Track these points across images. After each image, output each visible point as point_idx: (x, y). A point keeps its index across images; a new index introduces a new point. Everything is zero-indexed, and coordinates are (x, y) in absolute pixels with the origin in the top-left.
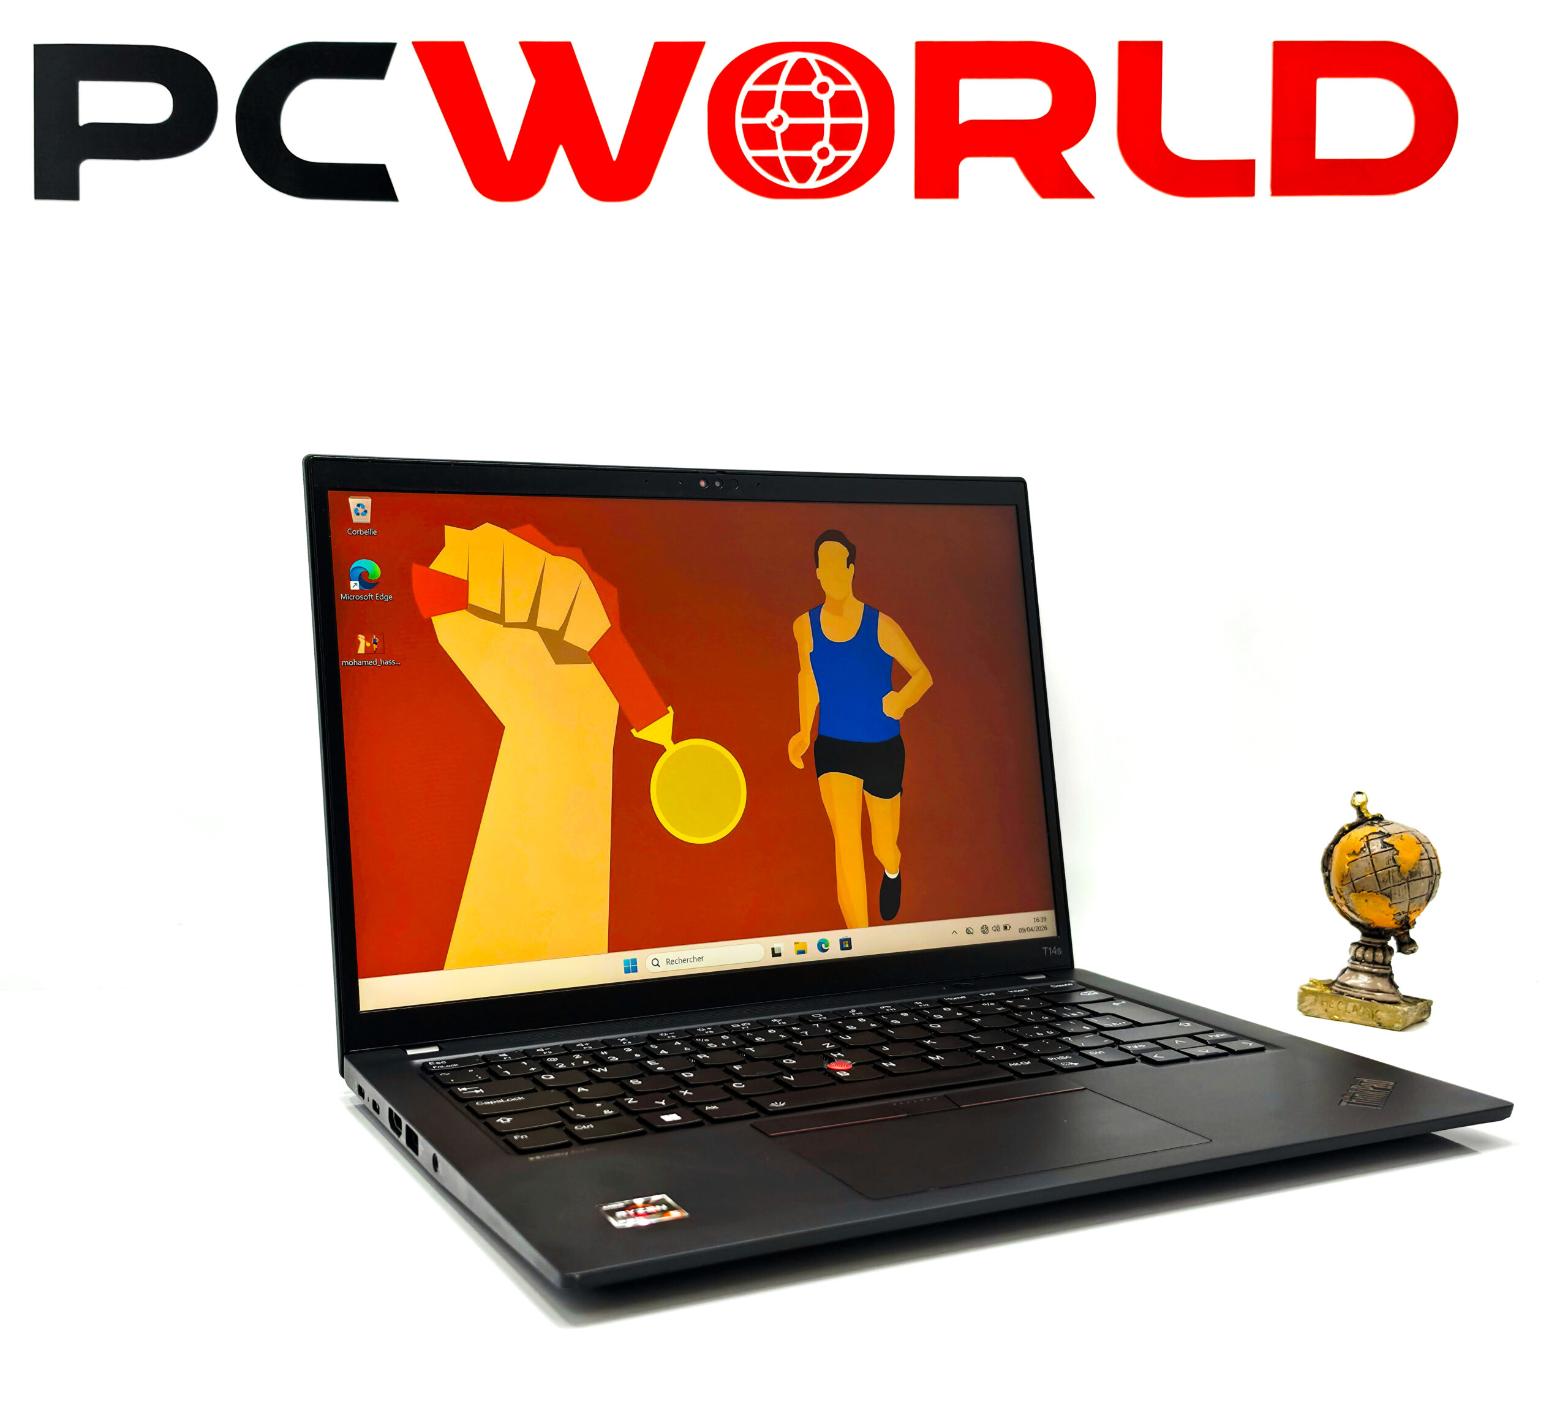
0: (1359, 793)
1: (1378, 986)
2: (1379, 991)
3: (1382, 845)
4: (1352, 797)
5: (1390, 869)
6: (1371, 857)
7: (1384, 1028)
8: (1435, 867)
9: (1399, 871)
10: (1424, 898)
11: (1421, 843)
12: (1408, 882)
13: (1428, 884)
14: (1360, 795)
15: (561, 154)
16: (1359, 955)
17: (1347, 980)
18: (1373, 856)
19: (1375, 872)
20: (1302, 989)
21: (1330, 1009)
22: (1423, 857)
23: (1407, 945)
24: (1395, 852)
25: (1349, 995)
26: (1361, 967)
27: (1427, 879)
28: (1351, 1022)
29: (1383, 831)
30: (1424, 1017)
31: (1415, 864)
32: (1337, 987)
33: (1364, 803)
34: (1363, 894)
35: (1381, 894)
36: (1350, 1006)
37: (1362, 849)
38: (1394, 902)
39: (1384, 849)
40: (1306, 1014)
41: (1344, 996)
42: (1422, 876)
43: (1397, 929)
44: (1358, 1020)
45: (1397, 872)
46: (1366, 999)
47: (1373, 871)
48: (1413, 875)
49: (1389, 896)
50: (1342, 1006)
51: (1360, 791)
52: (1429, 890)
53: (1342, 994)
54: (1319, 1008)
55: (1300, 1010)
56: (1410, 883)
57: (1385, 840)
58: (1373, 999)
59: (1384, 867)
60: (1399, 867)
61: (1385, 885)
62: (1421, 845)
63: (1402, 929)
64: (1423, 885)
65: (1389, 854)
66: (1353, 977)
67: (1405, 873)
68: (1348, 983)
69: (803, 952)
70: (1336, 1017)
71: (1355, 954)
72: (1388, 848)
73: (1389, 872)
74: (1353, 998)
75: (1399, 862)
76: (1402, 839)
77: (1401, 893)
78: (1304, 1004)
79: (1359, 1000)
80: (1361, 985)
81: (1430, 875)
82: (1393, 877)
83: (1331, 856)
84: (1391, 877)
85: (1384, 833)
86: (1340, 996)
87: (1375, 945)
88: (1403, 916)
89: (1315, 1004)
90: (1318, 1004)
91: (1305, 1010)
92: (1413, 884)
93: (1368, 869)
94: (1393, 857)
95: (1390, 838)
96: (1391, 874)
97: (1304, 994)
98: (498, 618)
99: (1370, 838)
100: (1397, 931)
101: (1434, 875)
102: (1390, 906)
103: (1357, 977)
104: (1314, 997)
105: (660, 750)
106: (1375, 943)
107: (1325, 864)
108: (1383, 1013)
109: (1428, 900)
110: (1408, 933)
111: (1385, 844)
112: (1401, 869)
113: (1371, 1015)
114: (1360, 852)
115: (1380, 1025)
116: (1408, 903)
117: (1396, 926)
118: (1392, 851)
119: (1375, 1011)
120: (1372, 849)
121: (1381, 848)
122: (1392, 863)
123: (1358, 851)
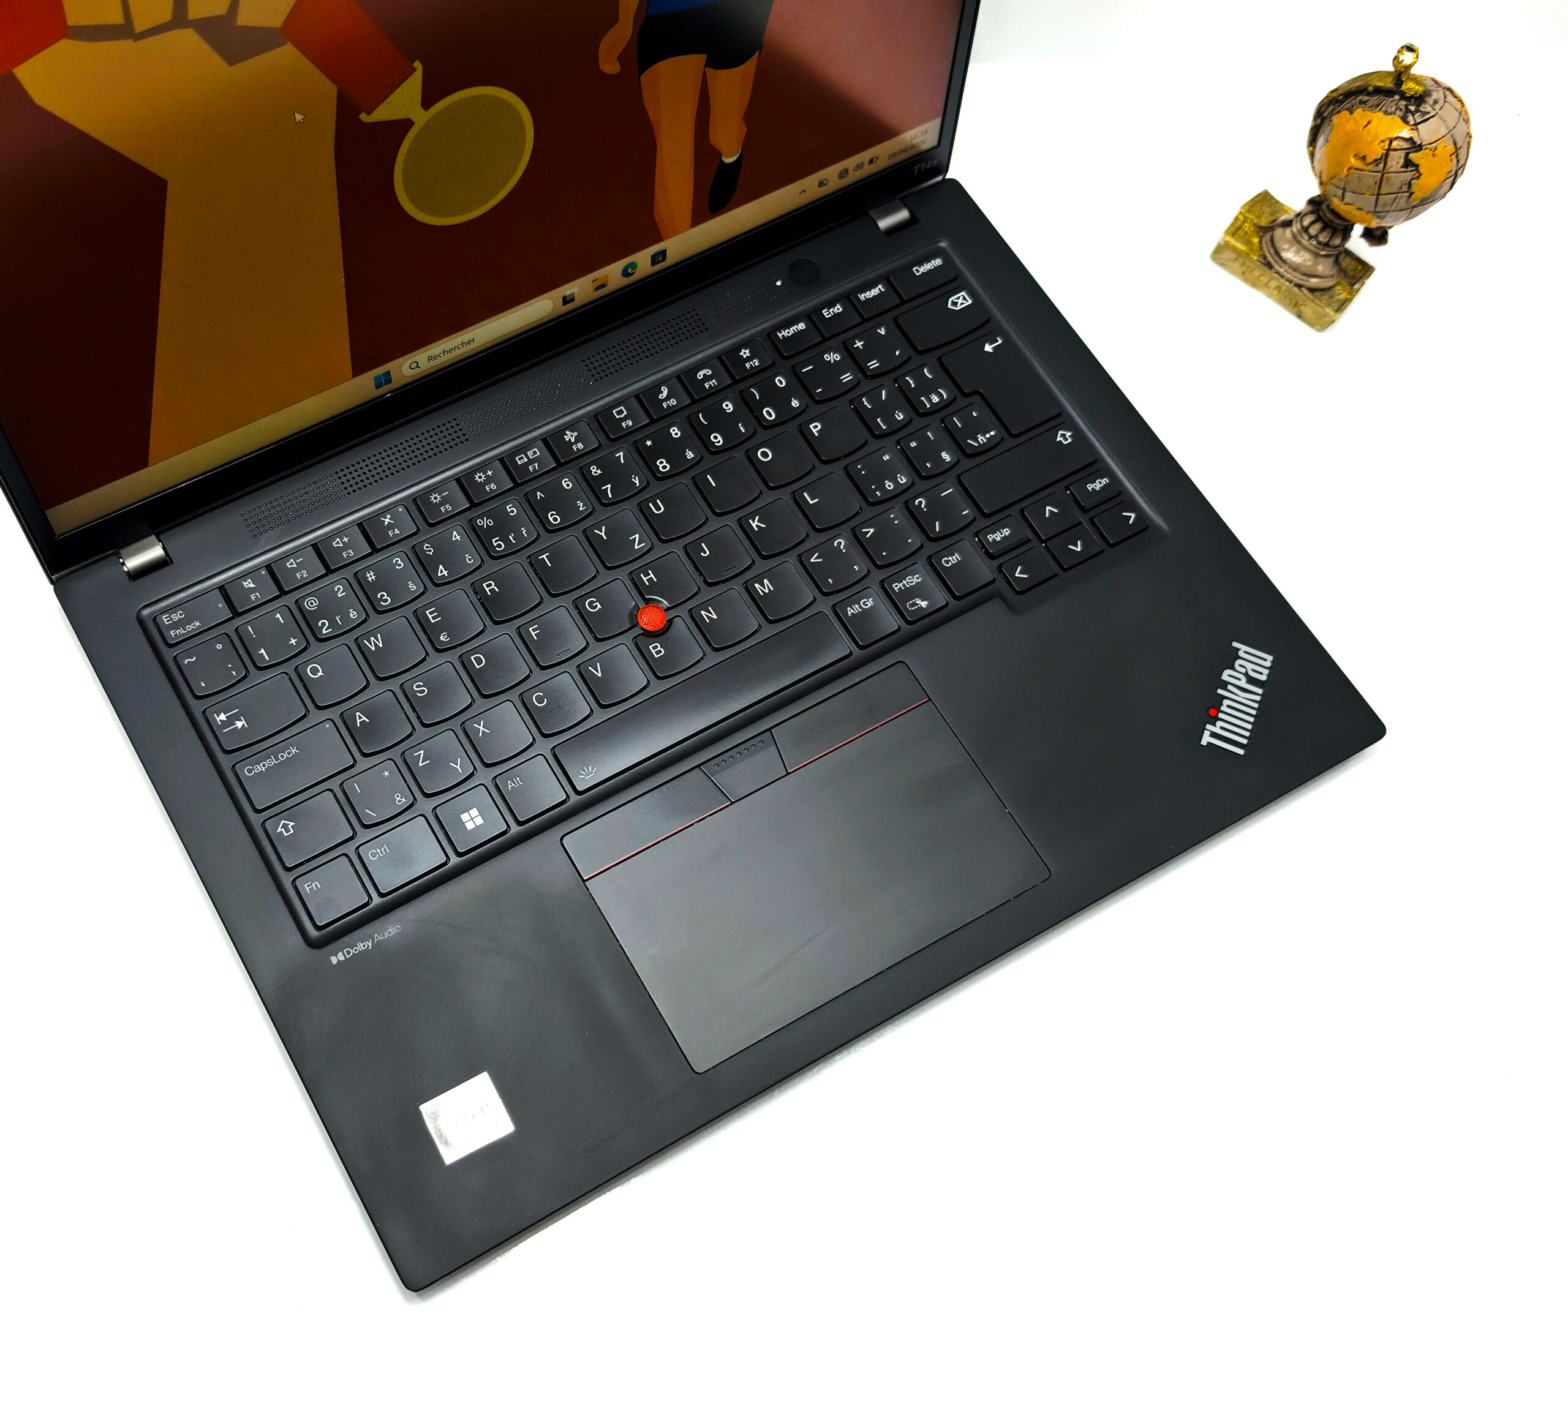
0: (1409, 47)
1: (1318, 270)
2: (1316, 278)
3: (1405, 162)
4: (1399, 49)
5: (1400, 194)
6: (1382, 175)
7: (1303, 321)
9: (1410, 199)
11: (1456, 151)
14: (1409, 52)
17: (1285, 250)
18: (1386, 173)
19: (1379, 194)
21: (1249, 275)
22: (1449, 175)
24: (1418, 175)
25: (1278, 273)
26: (1306, 244)
32: (1269, 252)
36: (1274, 284)
37: (1375, 160)
39: (1404, 169)
41: (1272, 271)
45: (1405, 199)
46: (1295, 285)
47: (1376, 193)
50: (1264, 280)
51: (1412, 44)
53: (1271, 267)
54: (1237, 269)
55: (1214, 257)
57: (1413, 157)
59: (1393, 192)
60: (1413, 194)
62: (1455, 156)
65: (1409, 176)
68: (1284, 254)
69: (603, 286)
70: (1253, 284)
73: (1396, 198)
74: (1281, 278)
75: (1415, 188)
76: (1435, 158)
78: (1223, 258)
79: (1288, 282)
80: (1298, 264)
82: (1398, 205)
84: (1395, 203)
85: (1414, 144)
86: (1268, 269)
89: (1233, 260)
90: (1237, 261)
91: (1221, 264)
93: (1371, 186)
94: (1410, 181)
95: (1419, 156)
97: (1226, 249)
98: (124, 31)
99: (1394, 144)
103: (1295, 253)
104: (1236, 256)
105: (407, 124)
111: (1408, 163)
112: (1414, 197)
113: (1293, 303)
114: (1371, 163)
115: (1299, 316)
118: (1414, 173)
119: (1300, 303)
120: (1389, 164)
121: (1402, 167)
122: (1405, 188)
123: (1369, 159)
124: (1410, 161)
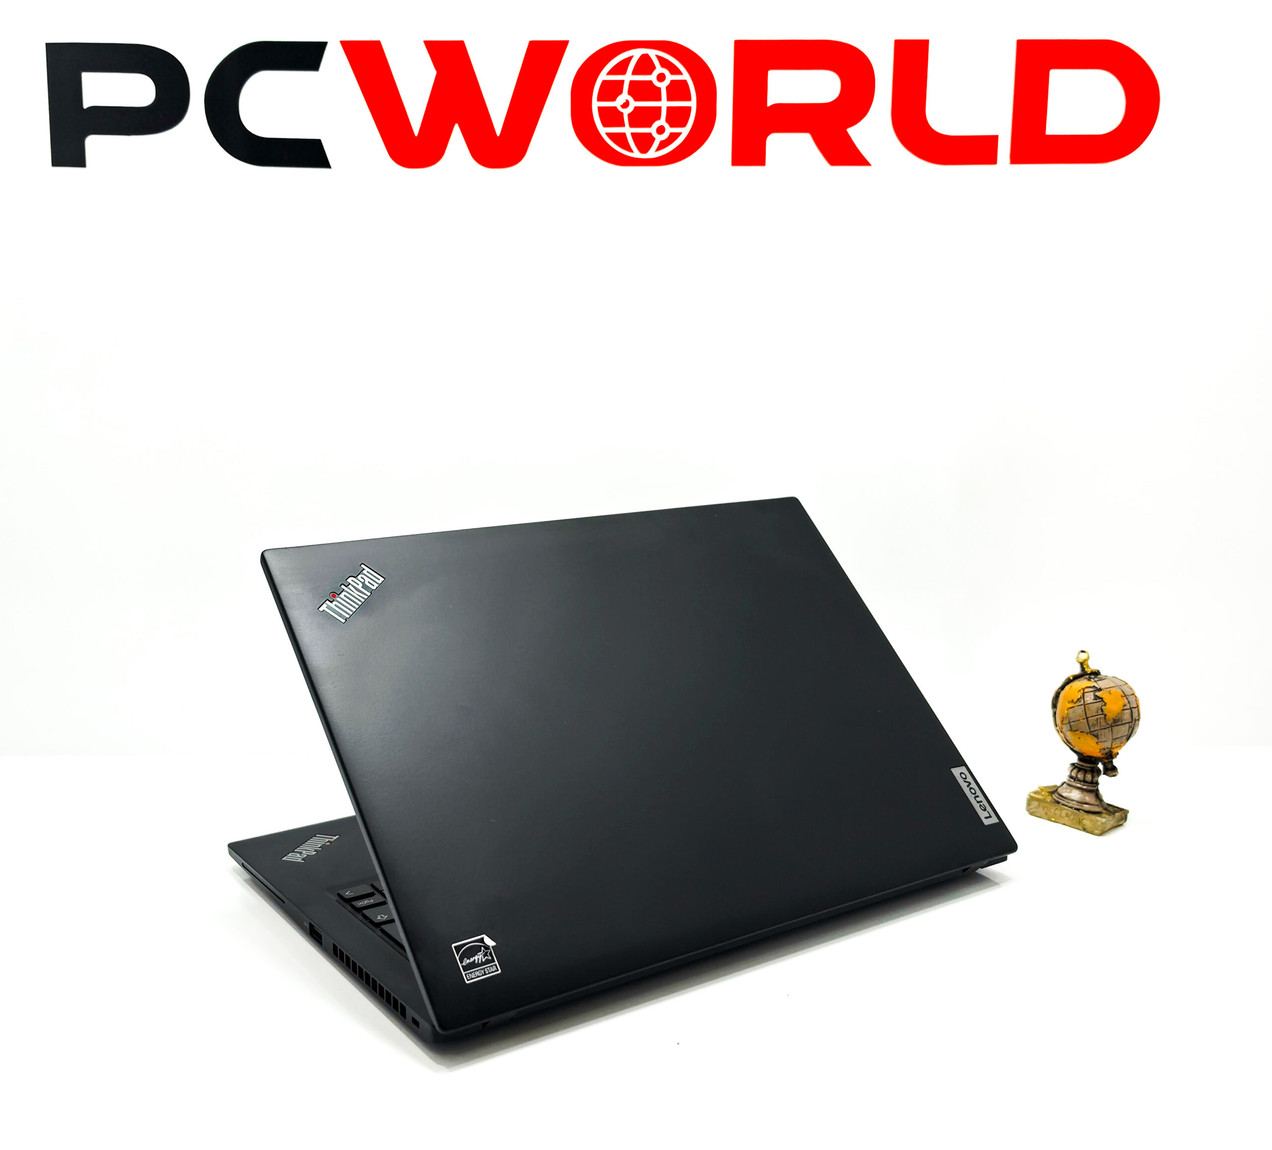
0: (1083, 652)
1: (1086, 800)
2: (1086, 803)
3: (1094, 697)
4: (1078, 655)
5: (1099, 716)
6: (1085, 706)
7: (1087, 832)
8: (1135, 716)
9: (1105, 718)
10: (1125, 738)
11: (1125, 696)
12: (1112, 726)
13: (1128, 728)
14: (1083, 653)
15: (457, 130)
16: (1074, 774)
17: (1064, 792)
18: (1086, 706)
19: (1087, 718)
20: (1030, 795)
21: (1048, 813)
22: (1125, 708)
23: (1111, 770)
24: (1104, 704)
25: (1063, 805)
26: (1074, 784)
27: (1128, 725)
28: (1064, 824)
29: (1096, 686)
30: (1121, 823)
31: (1118, 714)
32: (1056, 797)
33: (1085, 660)
34: (1077, 734)
35: (1091, 734)
36: (1064, 813)
37: (1078, 699)
38: (1100, 740)
39: (1095, 701)
40: (1032, 814)
41: (1060, 805)
42: (1123, 722)
43: (1103, 758)
44: (1069, 823)
45: (1103, 719)
46: (1075, 809)
47: (1085, 717)
48: (1117, 722)
49: (1097, 736)
50: (1058, 812)
51: (1084, 650)
52: (1128, 731)
53: (1058, 803)
54: (1041, 811)
55: (1028, 810)
56: (1113, 727)
57: (1098, 694)
58: (1080, 809)
59: (1094, 715)
60: (1105, 715)
61: (1094, 728)
62: (1125, 698)
63: (1107, 758)
64: (1124, 729)
65: (1099, 705)
66: (1068, 791)
67: (1109, 720)
68: (1064, 794)
70: (1053, 820)
71: (1071, 774)
72: (1098, 700)
73: (1097, 719)
74: (1066, 807)
75: (1106, 712)
76: (1110, 693)
77: (1106, 735)
78: (1031, 807)
79: (1071, 809)
80: (1073, 798)
81: (1130, 721)
82: (1100, 723)
83: (1059, 697)
84: (1099, 723)
85: (1097, 688)
86: (1057, 805)
87: (1086, 768)
88: (1107, 750)
89: (1038, 808)
90: (1041, 808)
91: (1032, 811)
92: (1115, 729)
93: (1082, 715)
94: (1101, 708)
95: (1101, 692)
96: (1099, 720)
97: (1031, 800)
99: (1086, 690)
100: (1103, 759)
101: (1133, 722)
102: (1097, 743)
103: (1070, 792)
104: (1038, 803)
106: (1087, 767)
107: (1054, 702)
108: (1088, 820)
109: (1128, 739)
110: (1112, 762)
111: (1096, 697)
112: (1107, 717)
113: (1078, 822)
114: (1077, 702)
115: (1084, 830)
116: (1111, 742)
117: (1103, 756)
118: (1101, 703)
119: (1081, 819)
120: (1086, 699)
121: (1093, 700)
122: (1100, 712)
123: (1075, 700)
124: (1097, 696)
